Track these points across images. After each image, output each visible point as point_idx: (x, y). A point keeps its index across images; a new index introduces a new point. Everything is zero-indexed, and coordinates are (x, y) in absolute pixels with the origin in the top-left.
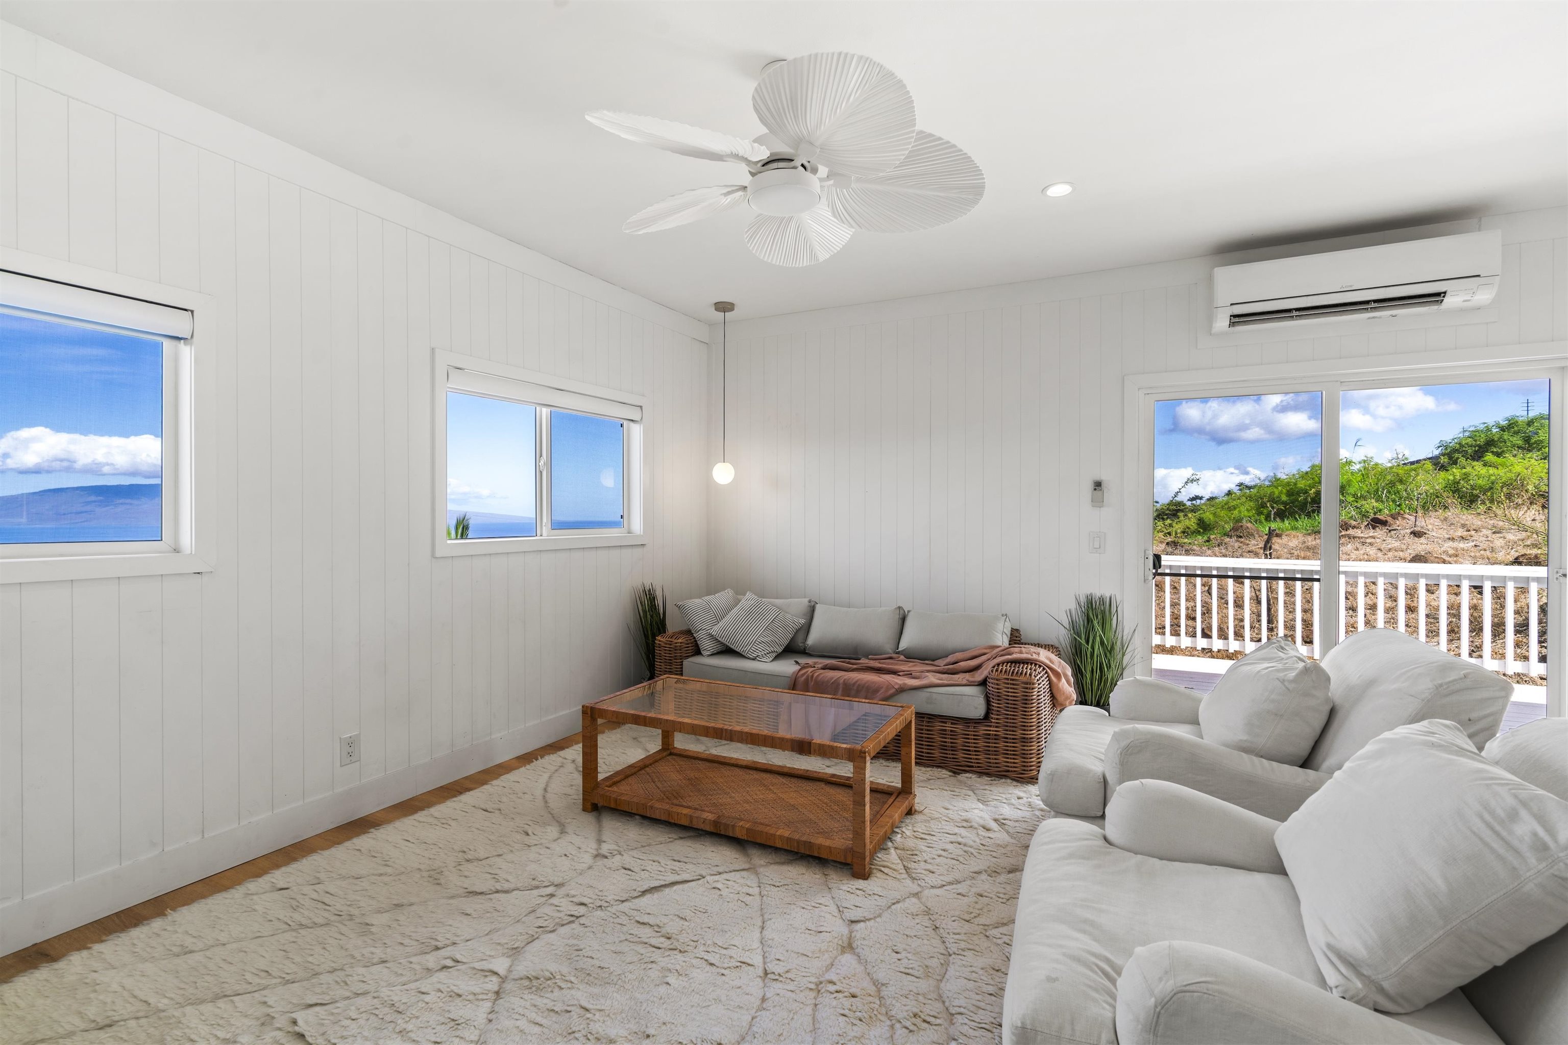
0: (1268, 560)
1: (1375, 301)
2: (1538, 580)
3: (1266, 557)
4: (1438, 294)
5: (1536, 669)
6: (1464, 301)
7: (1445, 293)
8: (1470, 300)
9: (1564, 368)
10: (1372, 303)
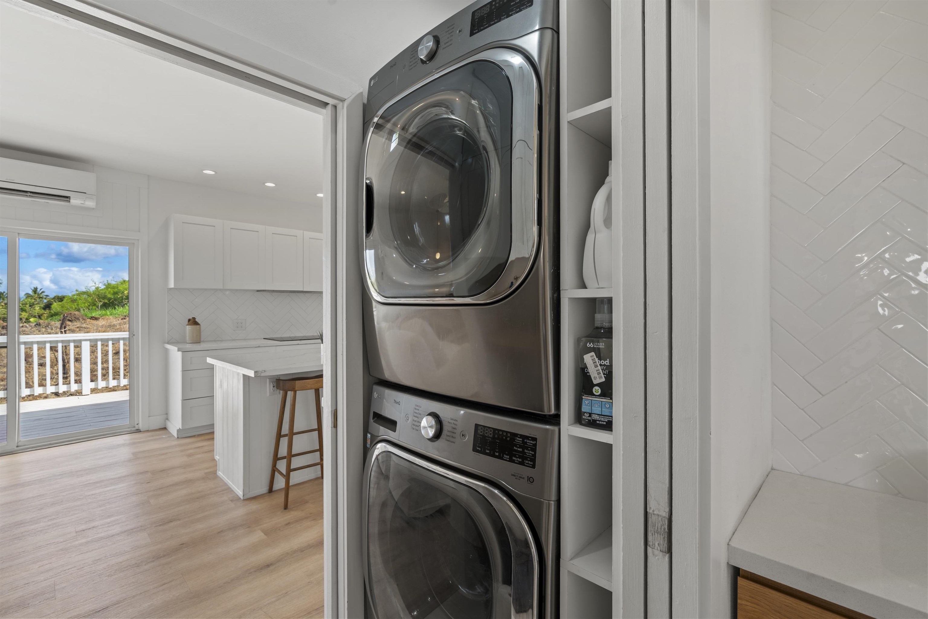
0: (64, 335)
1: (31, 192)
2: (124, 339)
3: (62, 332)
4: (67, 197)
5: (124, 382)
6: (81, 203)
7: (70, 197)
8: (84, 204)
9: (134, 243)
10: (29, 193)
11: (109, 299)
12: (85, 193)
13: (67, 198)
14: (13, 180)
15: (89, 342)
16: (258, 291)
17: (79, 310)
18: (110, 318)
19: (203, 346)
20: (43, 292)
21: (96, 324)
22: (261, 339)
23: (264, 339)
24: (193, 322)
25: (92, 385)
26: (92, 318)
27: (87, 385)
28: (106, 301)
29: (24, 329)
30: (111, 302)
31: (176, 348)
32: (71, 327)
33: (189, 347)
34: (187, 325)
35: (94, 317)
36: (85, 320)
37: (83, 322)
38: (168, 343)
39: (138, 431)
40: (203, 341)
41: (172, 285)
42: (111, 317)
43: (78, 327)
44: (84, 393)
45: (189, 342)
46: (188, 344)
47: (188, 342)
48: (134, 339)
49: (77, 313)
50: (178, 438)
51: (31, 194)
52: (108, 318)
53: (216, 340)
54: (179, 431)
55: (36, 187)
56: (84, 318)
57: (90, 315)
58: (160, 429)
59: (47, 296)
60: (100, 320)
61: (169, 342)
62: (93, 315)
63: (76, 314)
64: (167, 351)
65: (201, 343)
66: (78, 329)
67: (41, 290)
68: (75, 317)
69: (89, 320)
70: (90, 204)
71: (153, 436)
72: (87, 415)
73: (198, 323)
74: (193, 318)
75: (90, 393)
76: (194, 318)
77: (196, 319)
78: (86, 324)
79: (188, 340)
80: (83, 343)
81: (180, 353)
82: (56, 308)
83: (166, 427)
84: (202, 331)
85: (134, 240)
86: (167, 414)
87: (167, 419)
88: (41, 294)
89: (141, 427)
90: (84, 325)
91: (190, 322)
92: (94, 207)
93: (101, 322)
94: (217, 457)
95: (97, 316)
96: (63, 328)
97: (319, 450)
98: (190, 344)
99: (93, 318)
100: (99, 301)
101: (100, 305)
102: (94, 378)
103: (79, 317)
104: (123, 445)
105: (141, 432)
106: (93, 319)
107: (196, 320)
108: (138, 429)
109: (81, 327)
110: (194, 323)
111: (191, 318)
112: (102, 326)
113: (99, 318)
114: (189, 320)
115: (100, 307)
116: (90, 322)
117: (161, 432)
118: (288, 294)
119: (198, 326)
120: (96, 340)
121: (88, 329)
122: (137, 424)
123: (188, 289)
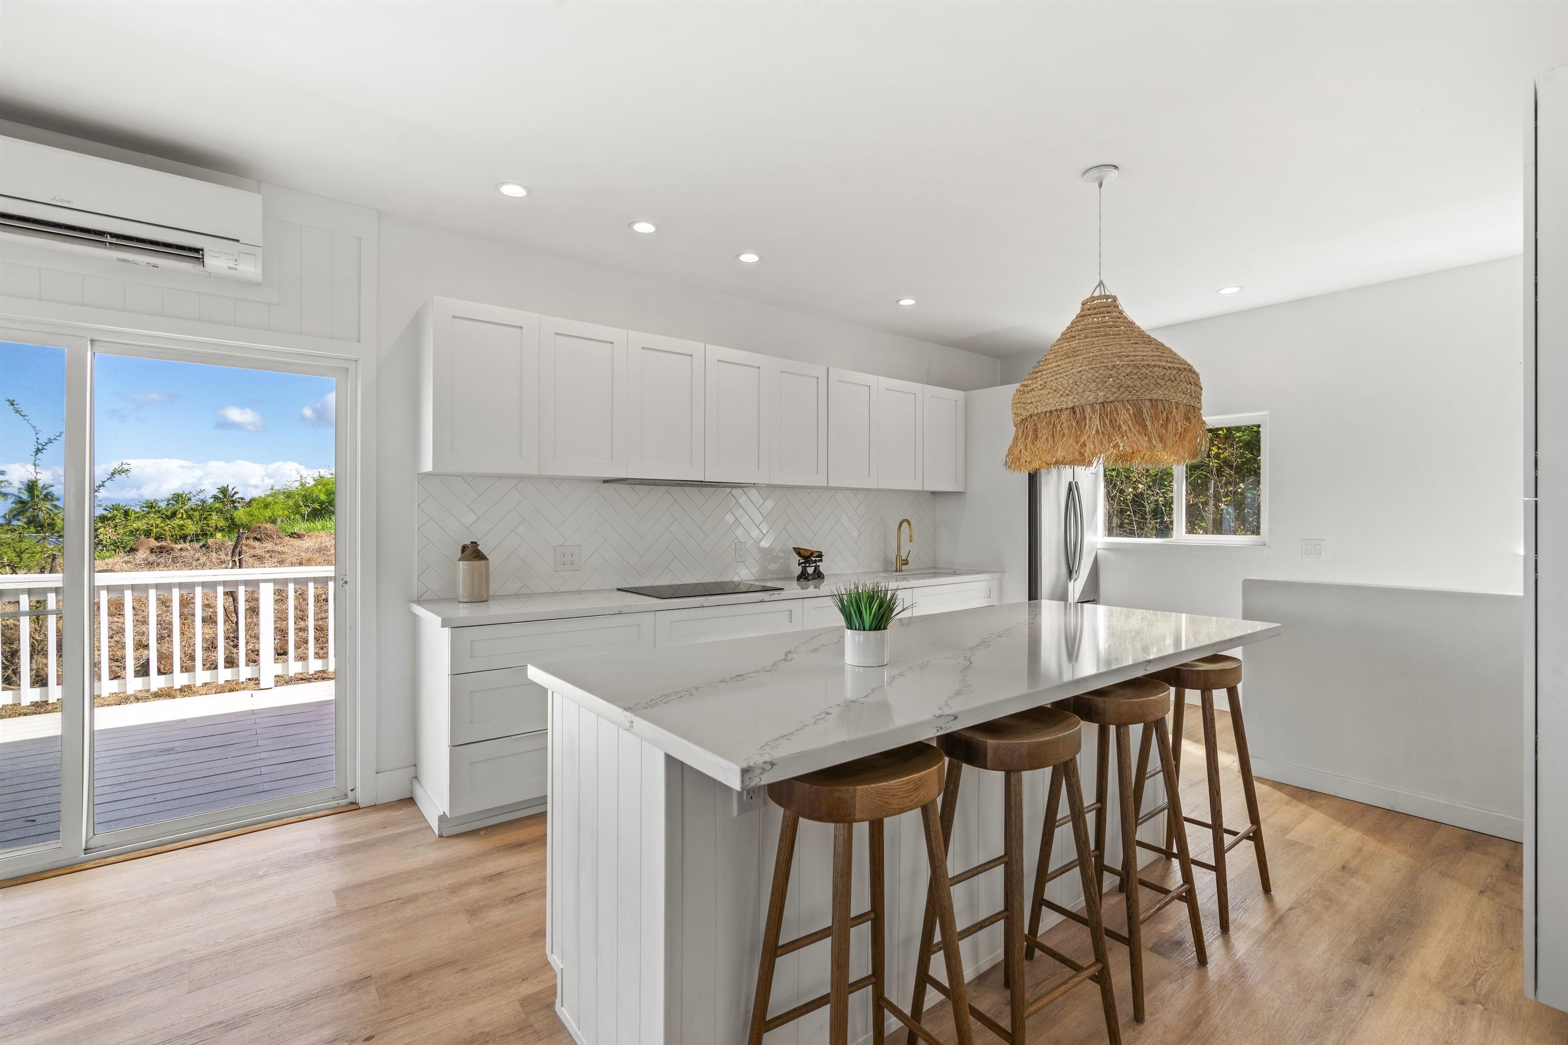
1: (113, 235)
3: (233, 564)
4: (197, 250)
6: (229, 268)
7: (202, 250)
8: (236, 269)
9: (347, 369)
10: (108, 236)
11: (322, 503)
12: (238, 241)
13: (194, 254)
14: (69, 202)
15: (272, 585)
16: (606, 481)
17: (274, 522)
18: (322, 535)
19: (495, 610)
20: (236, 493)
21: (298, 546)
22: (611, 590)
23: (618, 589)
24: (472, 553)
25: (278, 669)
26: (293, 535)
27: (269, 667)
28: (317, 506)
29: (184, 554)
30: (324, 508)
31: (438, 620)
32: (258, 552)
33: (463, 612)
34: (460, 560)
35: (295, 533)
36: (281, 538)
37: (278, 542)
38: (419, 602)
39: (354, 807)
40: (494, 597)
41: (427, 465)
42: (322, 533)
43: (268, 552)
44: (262, 686)
45: (465, 600)
46: (461, 605)
47: (461, 600)
48: (346, 591)
49: (269, 526)
50: (441, 836)
51: (114, 241)
52: (317, 534)
53: (518, 593)
54: (442, 819)
55: (124, 222)
56: (281, 534)
57: (290, 530)
58: (400, 801)
59: (242, 499)
60: (306, 538)
61: (421, 599)
62: (296, 531)
63: (268, 528)
64: (415, 620)
65: (490, 602)
66: (269, 555)
67: (233, 489)
68: (266, 534)
69: (287, 538)
70: (250, 269)
71: (384, 826)
72: (261, 743)
73: (483, 555)
74: (472, 543)
75: (272, 685)
76: (476, 543)
77: (479, 545)
78: (282, 545)
79: (461, 594)
80: (262, 585)
81: (447, 631)
82: (240, 518)
83: (413, 796)
84: (491, 572)
85: (346, 360)
86: (415, 765)
87: (416, 777)
88: (233, 495)
89: (362, 798)
90: (279, 548)
91: (467, 551)
92: (259, 278)
93: (307, 543)
94: (554, 956)
95: (302, 532)
96: (238, 555)
97: (874, 979)
98: (465, 605)
99: (296, 536)
100: (305, 506)
101: (306, 513)
102: (281, 653)
103: (272, 532)
104: (319, 856)
105: (360, 808)
106: (294, 537)
107: (479, 548)
108: (354, 802)
109: (273, 551)
110: (475, 555)
111: (468, 543)
112: (307, 549)
113: (304, 536)
114: (464, 548)
115: (308, 516)
116: (289, 543)
117: (401, 812)
118: (665, 489)
119: (483, 562)
120: (285, 582)
121: (284, 556)
122: (352, 790)
123: (461, 476)
